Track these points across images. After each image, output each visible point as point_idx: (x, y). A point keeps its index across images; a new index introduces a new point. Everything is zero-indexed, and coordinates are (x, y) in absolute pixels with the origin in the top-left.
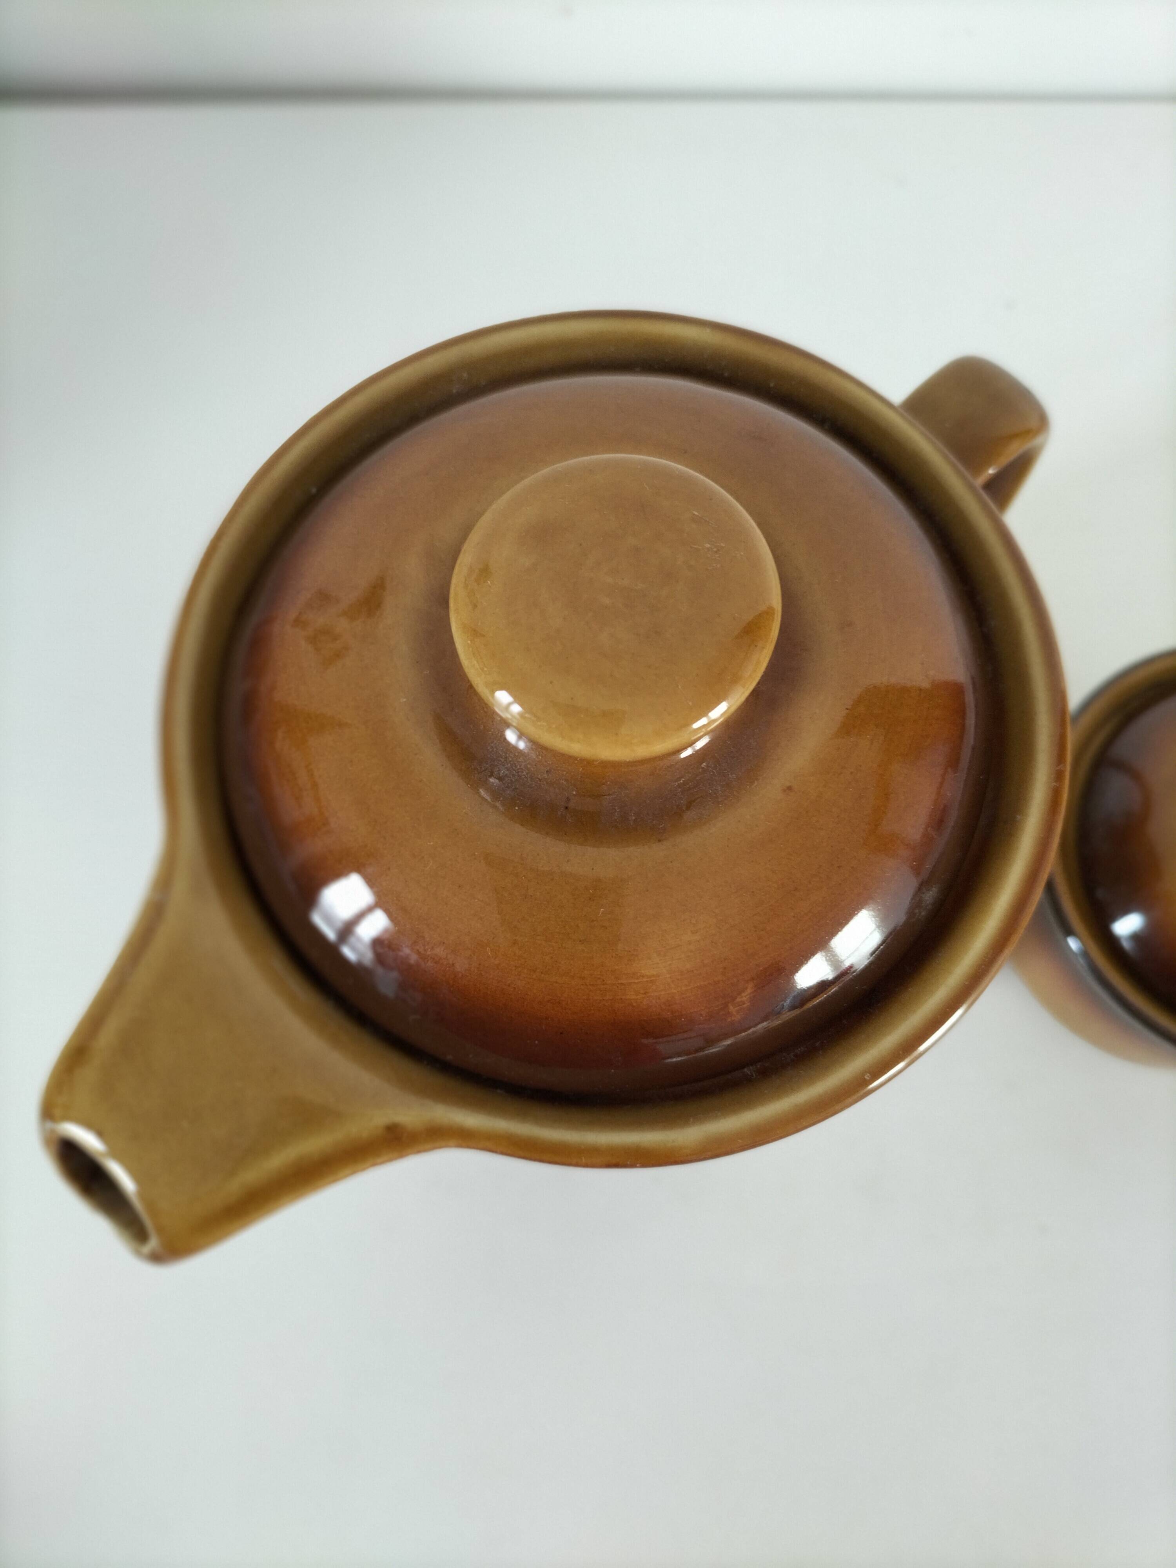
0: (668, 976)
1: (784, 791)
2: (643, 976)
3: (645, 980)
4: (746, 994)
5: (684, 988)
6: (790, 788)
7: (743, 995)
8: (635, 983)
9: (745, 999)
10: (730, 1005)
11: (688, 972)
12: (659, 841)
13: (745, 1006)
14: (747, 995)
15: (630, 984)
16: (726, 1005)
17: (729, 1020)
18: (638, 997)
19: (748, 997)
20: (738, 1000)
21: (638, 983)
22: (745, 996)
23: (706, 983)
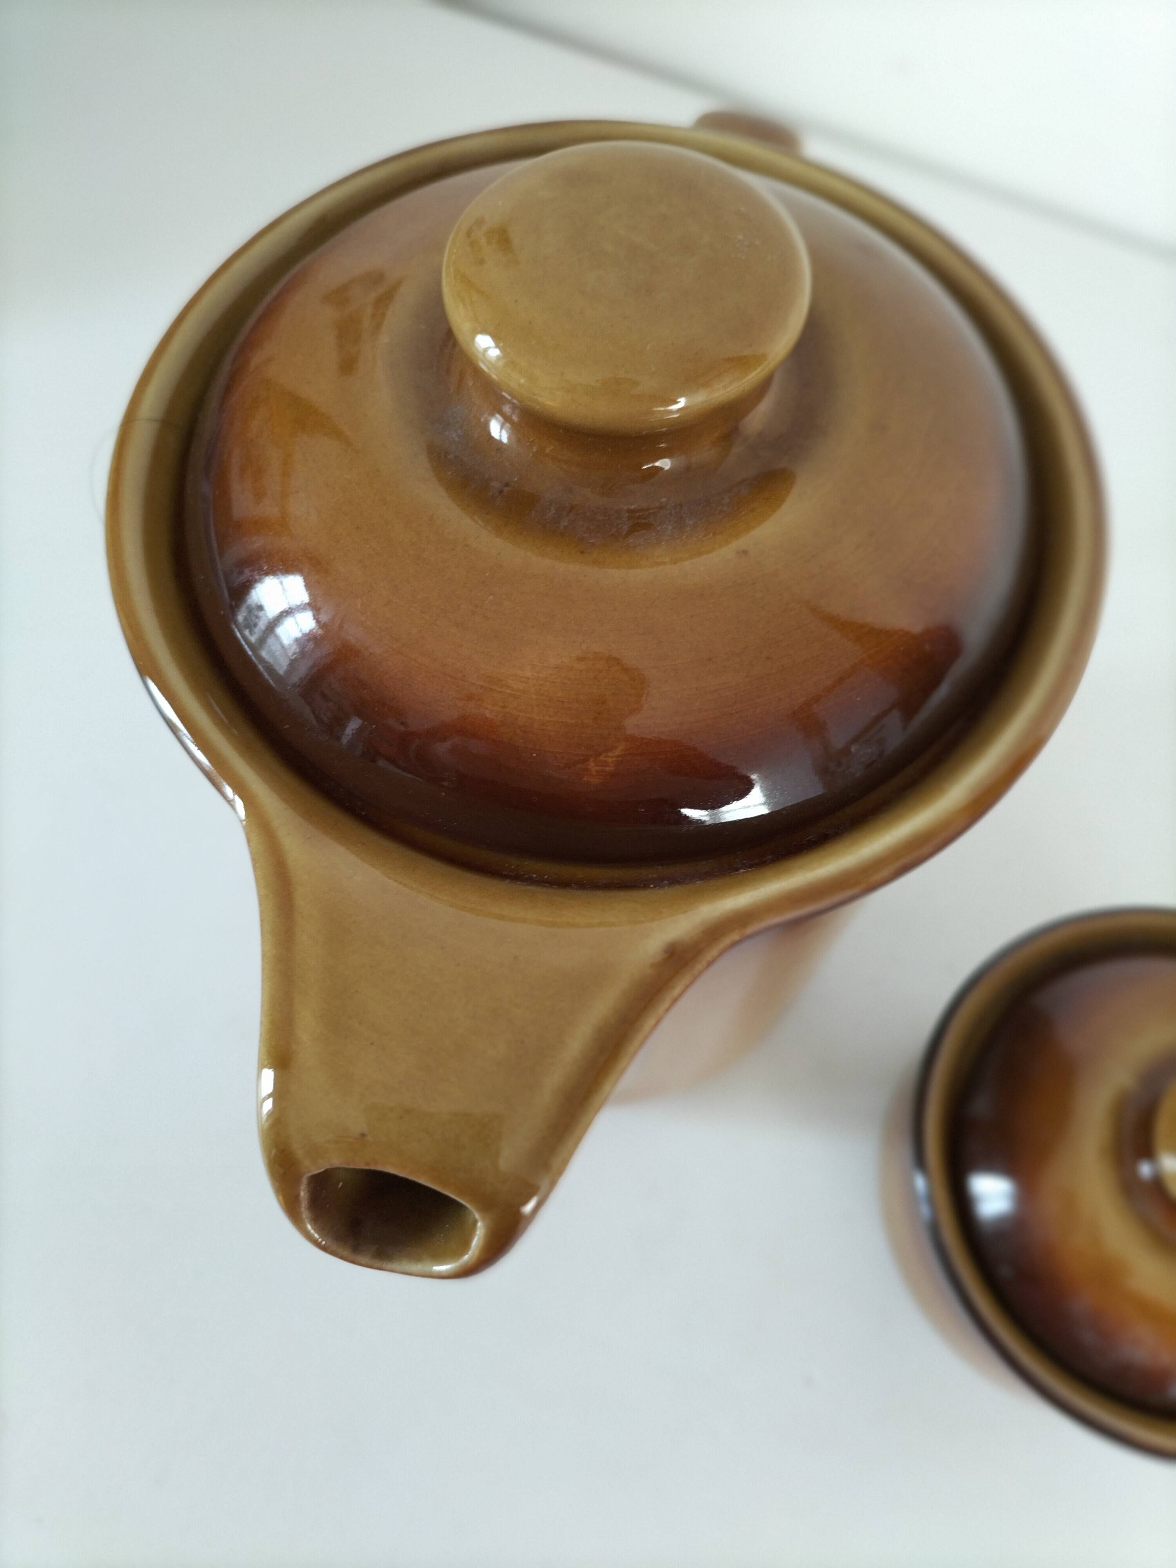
0: (534, 697)
1: (738, 553)
2: (508, 687)
3: (508, 691)
4: (613, 754)
5: (547, 718)
6: (745, 552)
7: (610, 754)
8: (496, 690)
9: (610, 760)
10: (592, 759)
11: (558, 701)
12: (582, 552)
13: (608, 769)
14: (615, 757)
15: (492, 690)
16: (586, 760)
17: (585, 779)
18: (494, 708)
19: (614, 759)
20: (602, 758)
21: (501, 692)
22: (612, 757)
23: (573, 721)
